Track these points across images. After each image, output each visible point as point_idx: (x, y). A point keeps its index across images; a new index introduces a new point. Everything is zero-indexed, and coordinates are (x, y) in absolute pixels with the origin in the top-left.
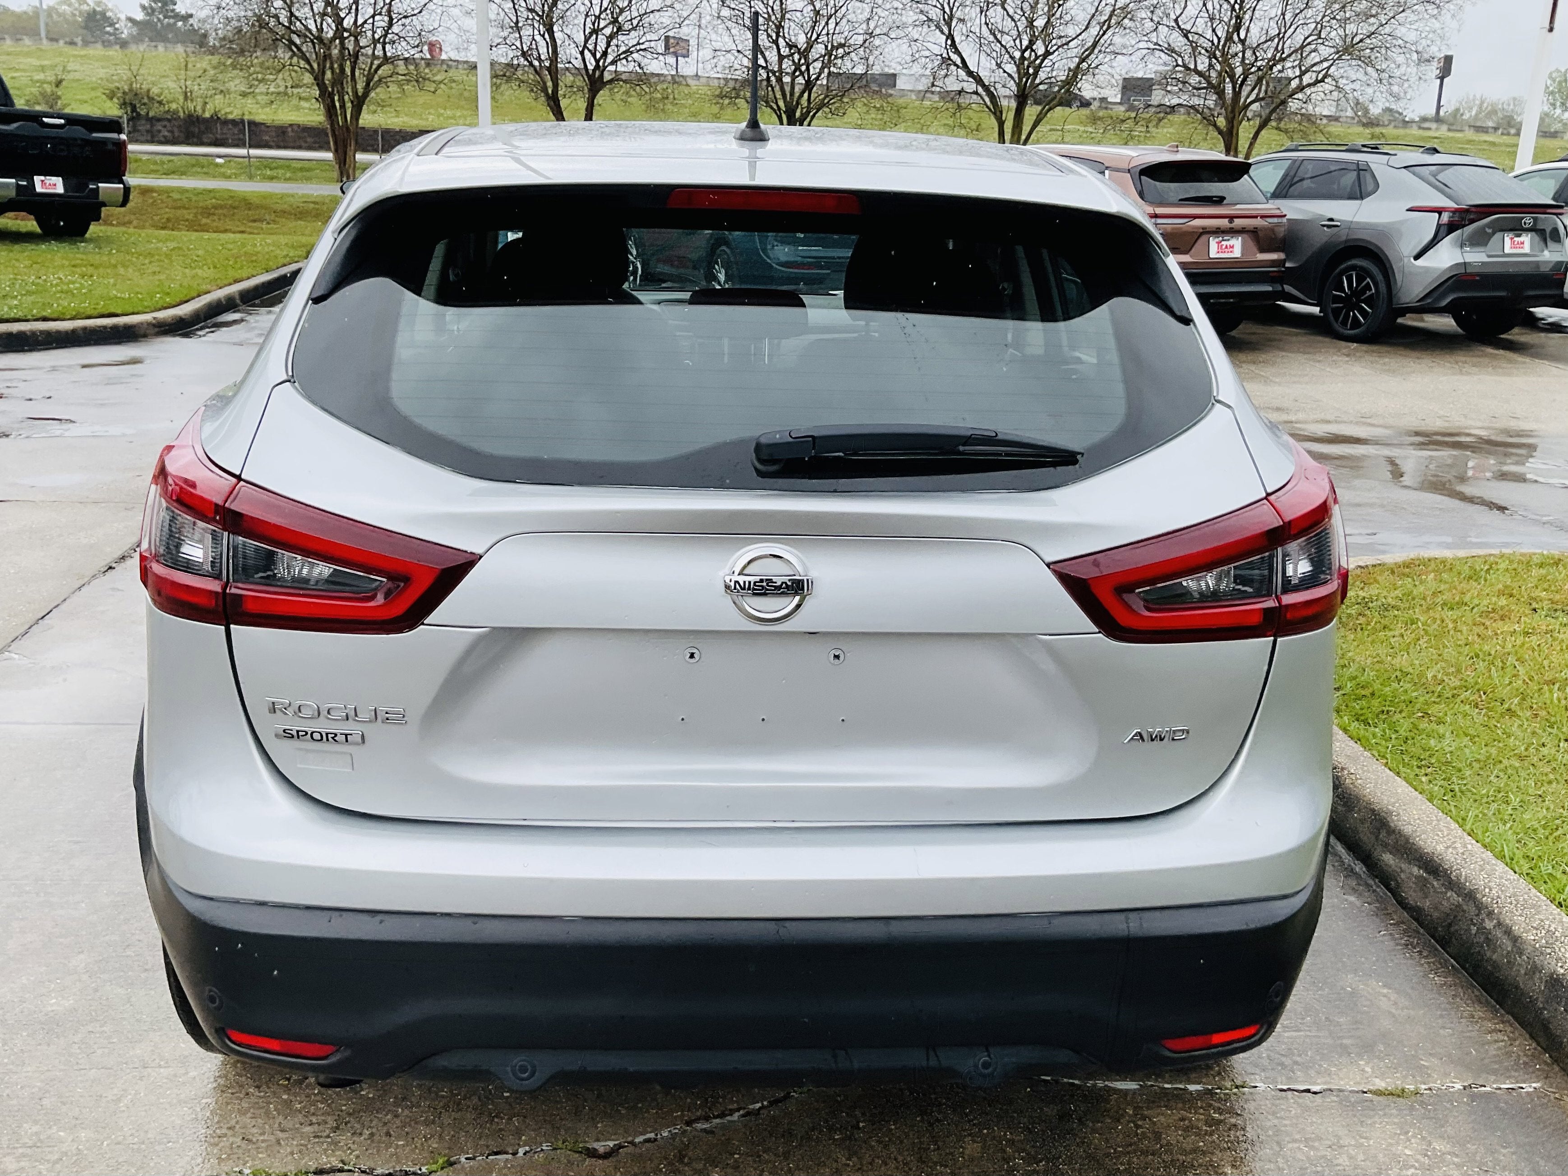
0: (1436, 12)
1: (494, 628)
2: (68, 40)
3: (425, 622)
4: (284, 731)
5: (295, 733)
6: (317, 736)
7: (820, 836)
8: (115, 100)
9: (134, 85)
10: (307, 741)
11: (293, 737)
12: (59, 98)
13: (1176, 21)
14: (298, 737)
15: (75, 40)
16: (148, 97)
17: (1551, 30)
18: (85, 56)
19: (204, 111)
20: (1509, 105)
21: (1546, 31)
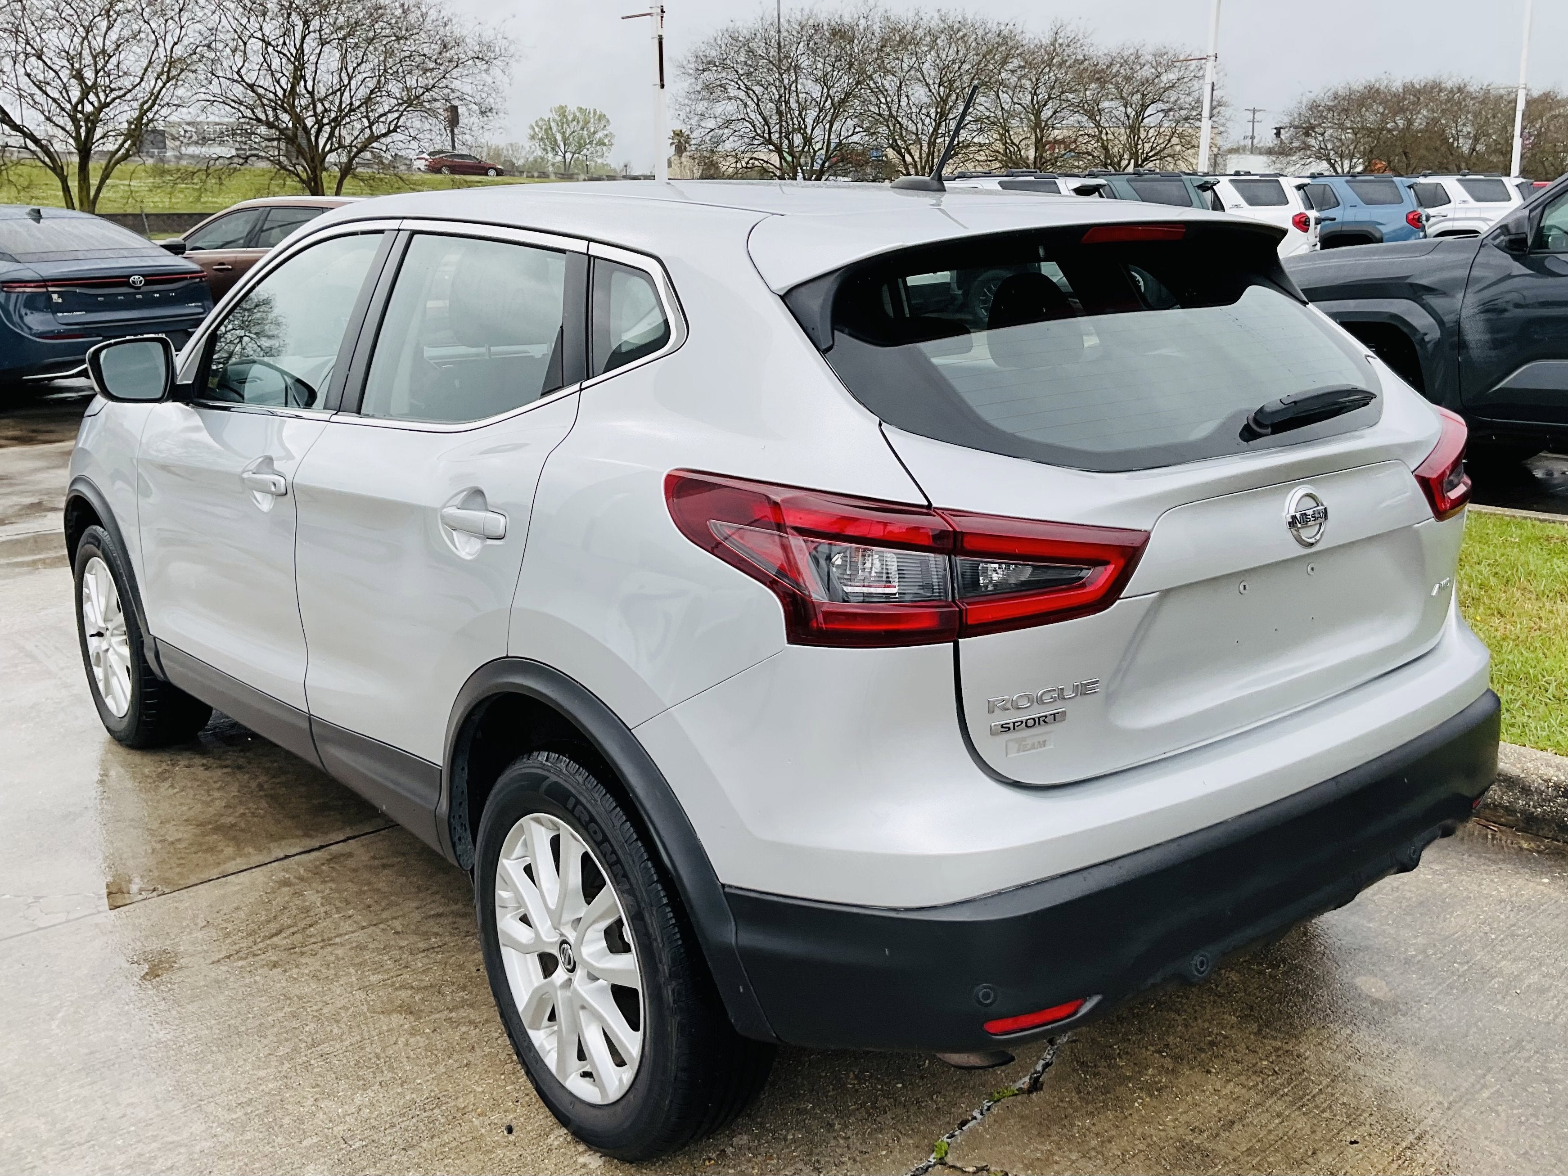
0: (485, 66)
1: (1162, 591)
3: (1122, 596)
4: (1002, 727)
5: (1011, 726)
6: (1030, 723)
7: (1317, 711)
10: (1023, 729)
11: (1009, 728)
13: (238, 73)
14: (1014, 729)
17: (662, 86)
20: (508, 150)
21: (658, 87)
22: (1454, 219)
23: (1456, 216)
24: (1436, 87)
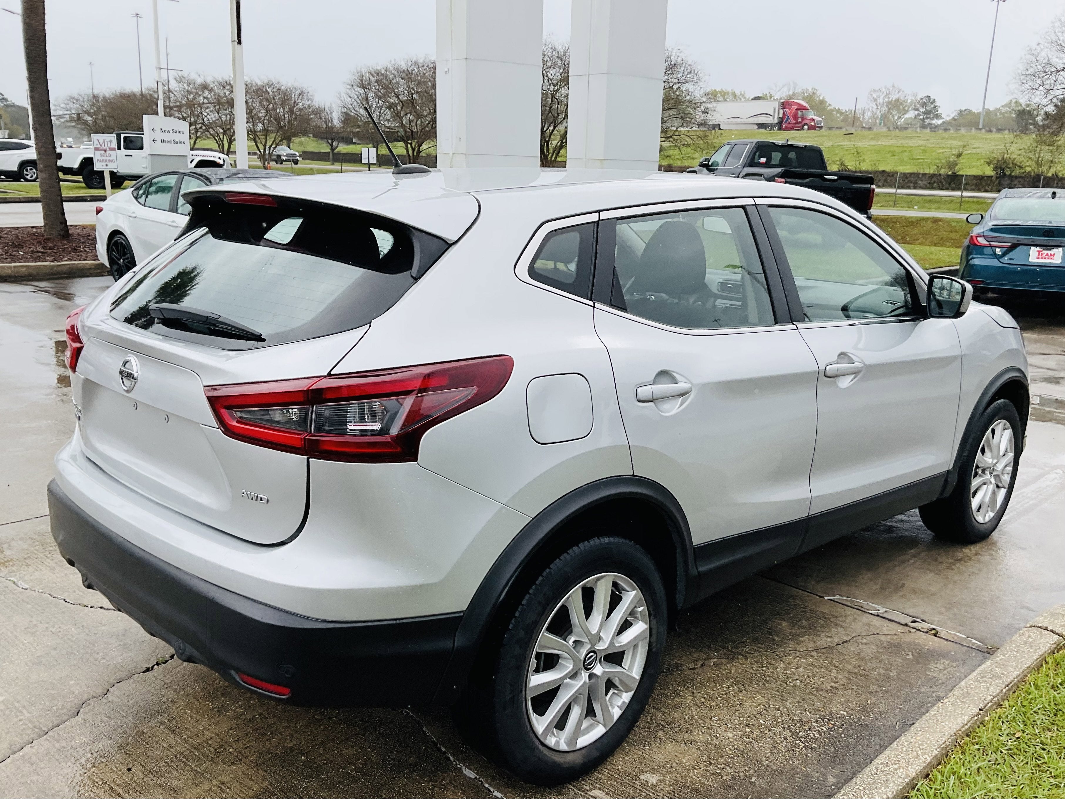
2: (987, 129)
8: (992, 166)
9: (1006, 156)
12: (957, 164)
15: (992, 129)
16: (1013, 163)
18: (989, 138)
19: (1048, 172)
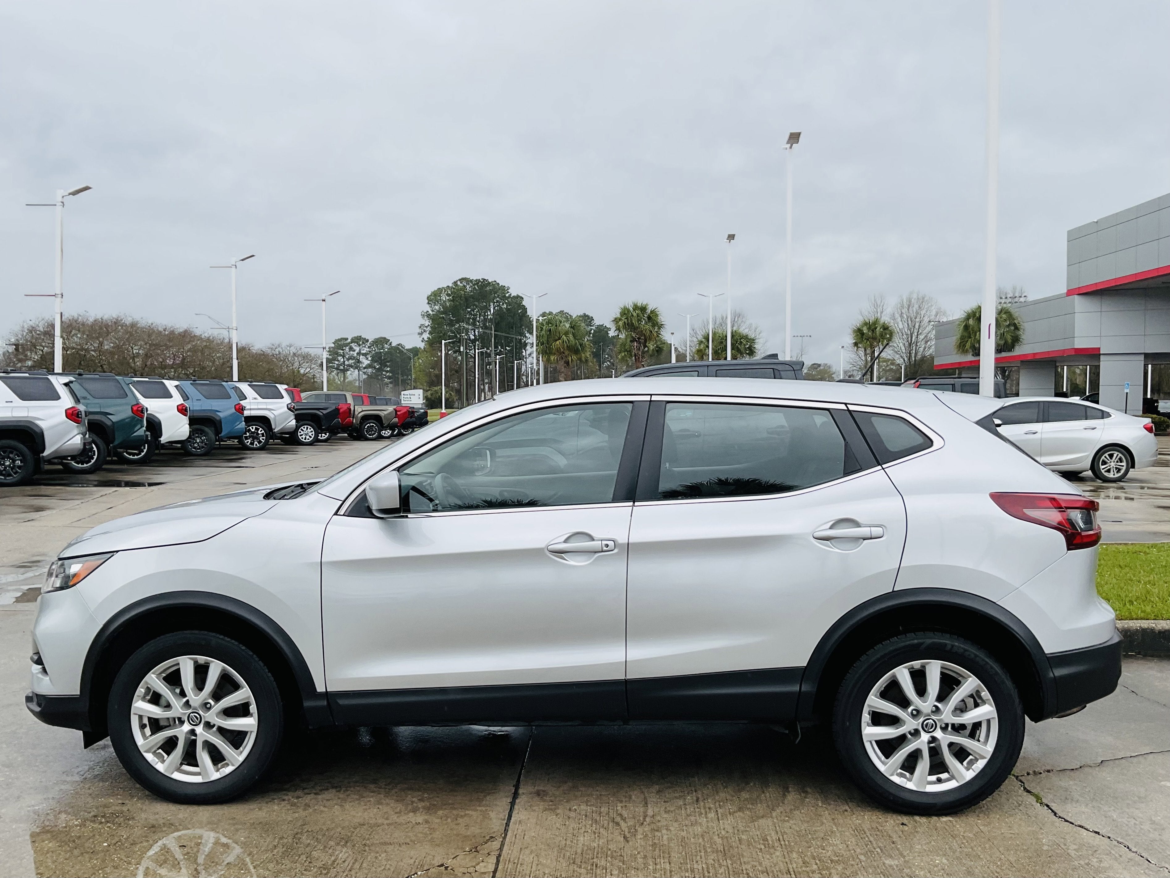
22: (250, 409)
23: (252, 407)
24: (117, 323)
